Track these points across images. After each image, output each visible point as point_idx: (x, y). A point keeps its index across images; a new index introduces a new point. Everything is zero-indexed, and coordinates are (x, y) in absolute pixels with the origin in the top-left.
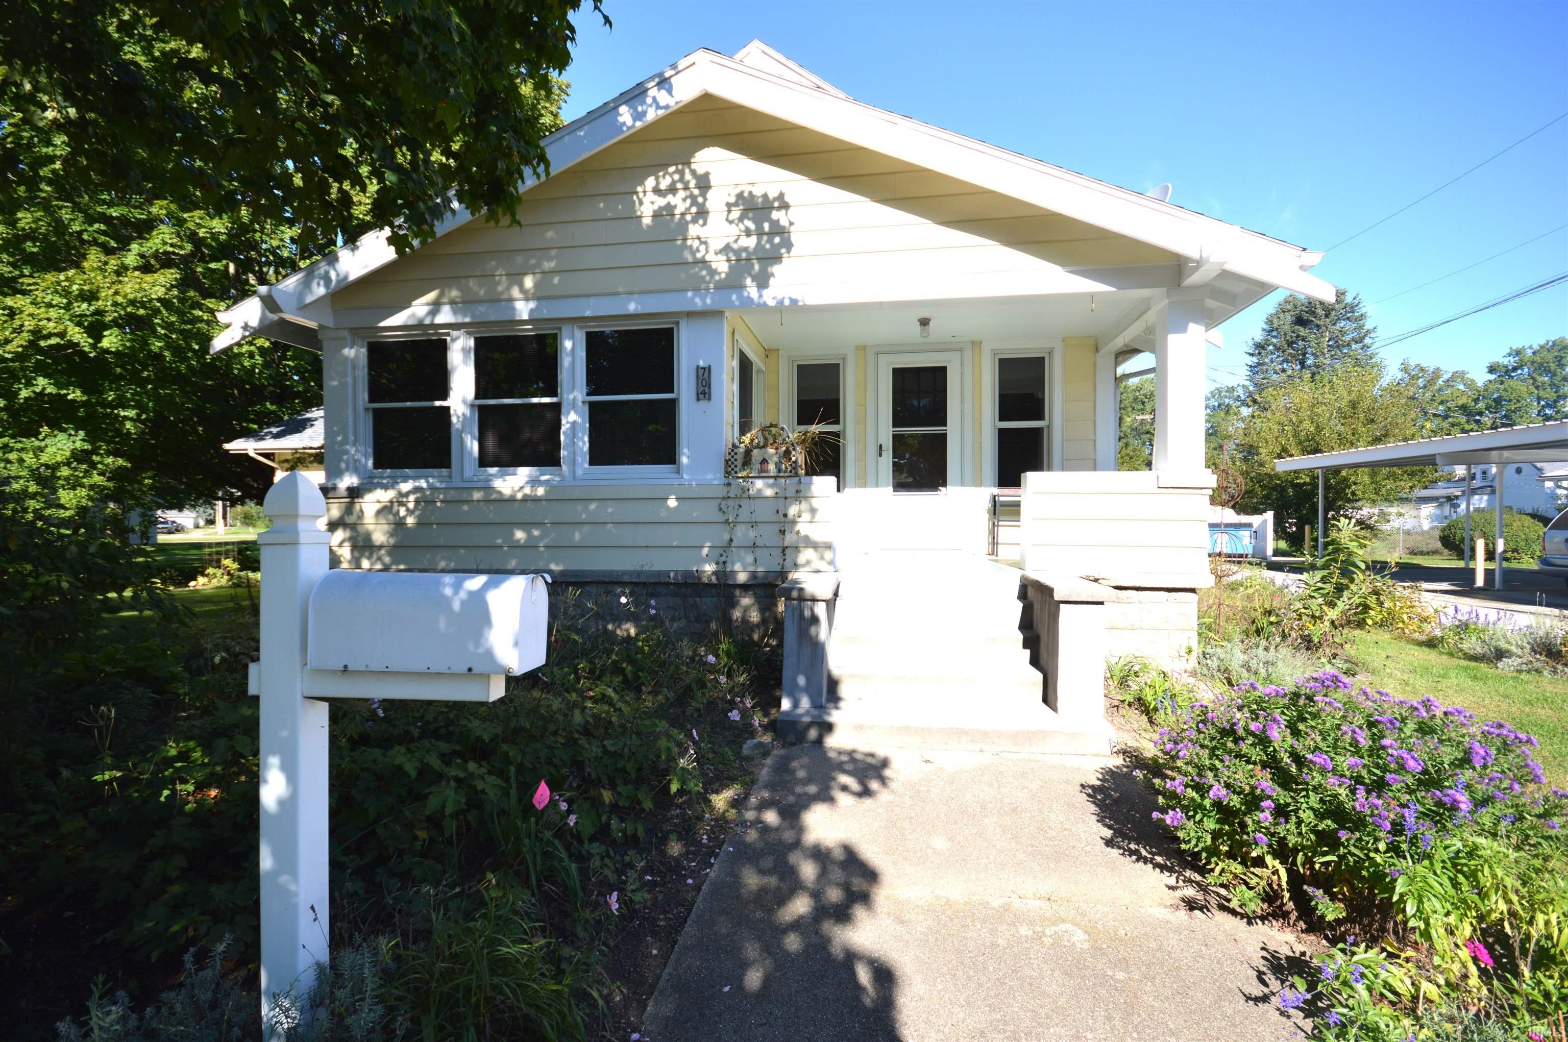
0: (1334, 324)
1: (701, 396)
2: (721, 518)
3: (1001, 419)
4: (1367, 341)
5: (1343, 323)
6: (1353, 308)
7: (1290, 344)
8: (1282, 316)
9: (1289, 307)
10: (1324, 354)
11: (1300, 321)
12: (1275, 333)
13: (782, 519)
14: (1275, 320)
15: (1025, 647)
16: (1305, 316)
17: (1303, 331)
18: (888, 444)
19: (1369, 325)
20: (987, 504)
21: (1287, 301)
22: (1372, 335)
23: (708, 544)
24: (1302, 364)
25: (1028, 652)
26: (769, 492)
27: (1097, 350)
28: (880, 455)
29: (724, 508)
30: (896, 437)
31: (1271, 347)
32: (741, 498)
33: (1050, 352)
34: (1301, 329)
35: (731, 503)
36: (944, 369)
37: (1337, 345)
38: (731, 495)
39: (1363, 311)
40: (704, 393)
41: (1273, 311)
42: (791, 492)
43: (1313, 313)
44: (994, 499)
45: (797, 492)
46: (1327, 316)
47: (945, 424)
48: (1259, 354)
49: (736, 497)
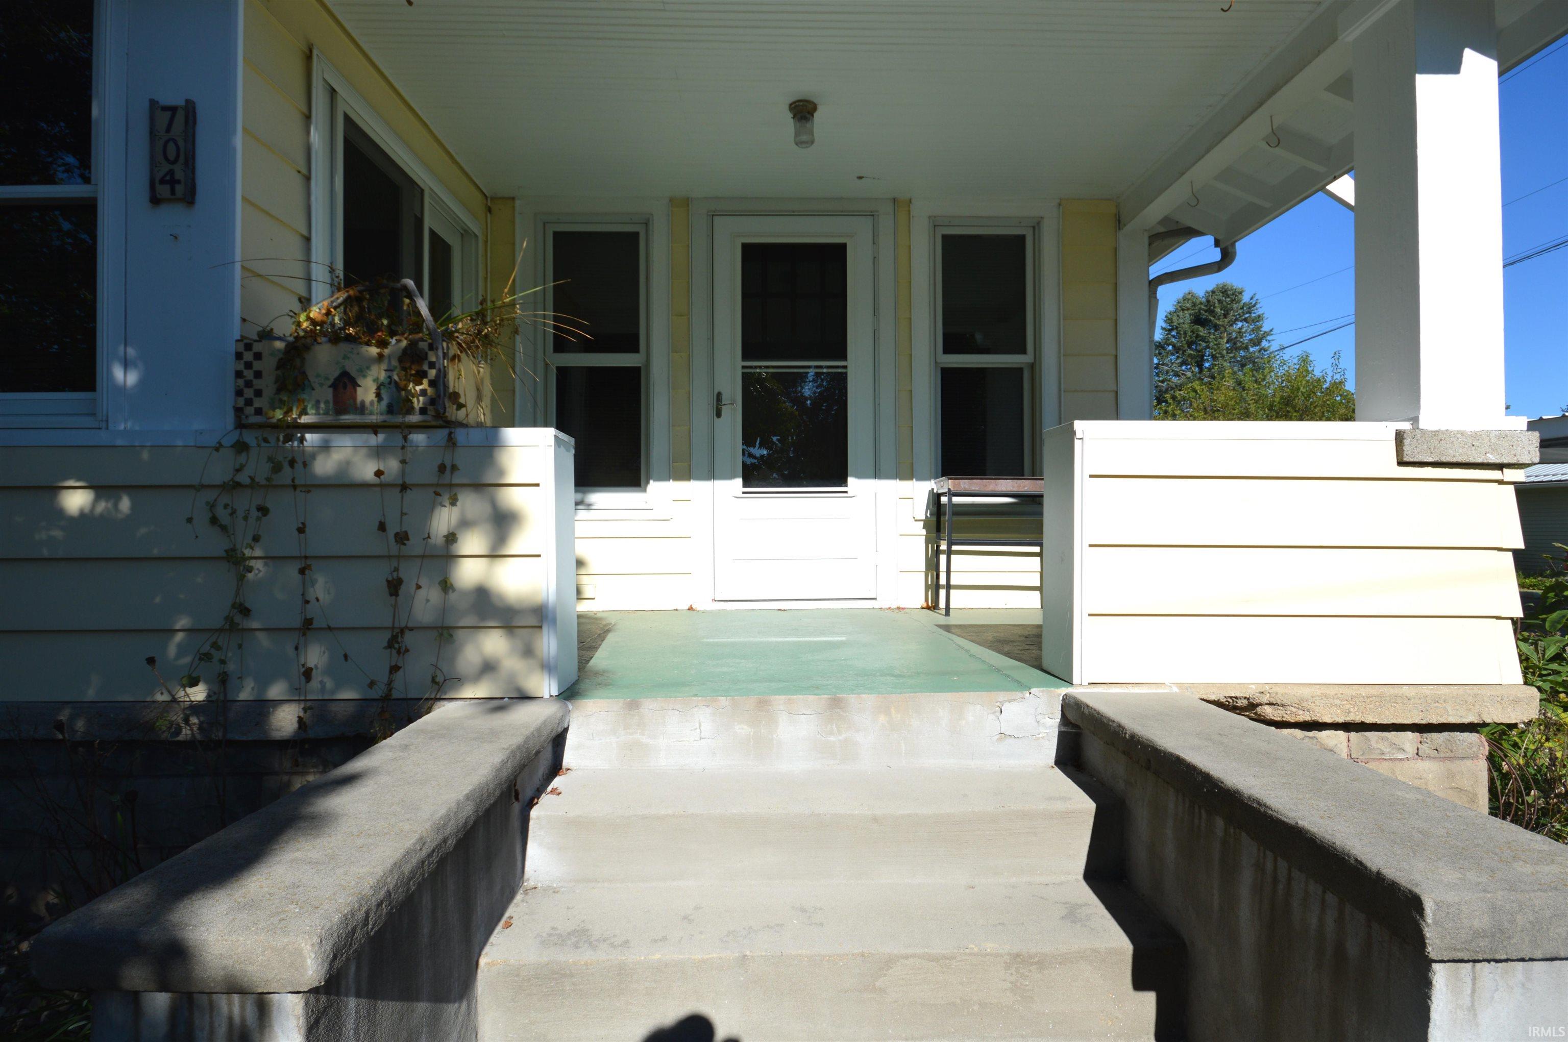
0: (1232, 325)
1: (163, 190)
2: (216, 544)
3: (947, 350)
4: (1264, 344)
5: (1240, 324)
6: (1250, 307)
7: (1190, 344)
8: (1181, 314)
9: (1188, 305)
10: (1223, 357)
11: (1198, 320)
12: (1174, 333)
13: (394, 549)
14: (1175, 318)
15: (1140, 983)
16: (1205, 315)
17: (1203, 332)
18: (733, 390)
19: (1266, 328)
20: (921, 509)
21: (1185, 299)
22: (1269, 338)
23: (183, 622)
24: (1200, 366)
25: (1149, 999)
26: (366, 470)
27: (1119, 222)
28: (719, 415)
29: (223, 515)
30: (748, 380)
31: (1170, 347)
32: (270, 486)
33: (1036, 226)
34: (1201, 329)
35: (244, 502)
36: (842, 248)
37: (1235, 345)
38: (243, 478)
39: (1260, 312)
40: (171, 181)
41: (1172, 309)
42: (424, 473)
43: (1212, 312)
44: (935, 498)
45: (442, 468)
46: (1225, 316)
47: (844, 357)
48: (1160, 354)
49: (253, 485)
